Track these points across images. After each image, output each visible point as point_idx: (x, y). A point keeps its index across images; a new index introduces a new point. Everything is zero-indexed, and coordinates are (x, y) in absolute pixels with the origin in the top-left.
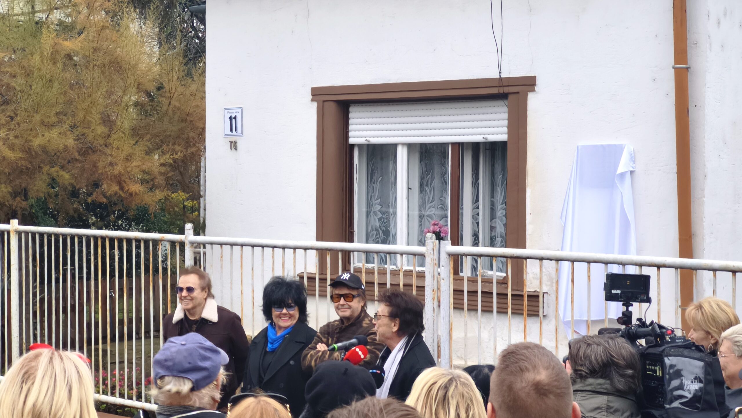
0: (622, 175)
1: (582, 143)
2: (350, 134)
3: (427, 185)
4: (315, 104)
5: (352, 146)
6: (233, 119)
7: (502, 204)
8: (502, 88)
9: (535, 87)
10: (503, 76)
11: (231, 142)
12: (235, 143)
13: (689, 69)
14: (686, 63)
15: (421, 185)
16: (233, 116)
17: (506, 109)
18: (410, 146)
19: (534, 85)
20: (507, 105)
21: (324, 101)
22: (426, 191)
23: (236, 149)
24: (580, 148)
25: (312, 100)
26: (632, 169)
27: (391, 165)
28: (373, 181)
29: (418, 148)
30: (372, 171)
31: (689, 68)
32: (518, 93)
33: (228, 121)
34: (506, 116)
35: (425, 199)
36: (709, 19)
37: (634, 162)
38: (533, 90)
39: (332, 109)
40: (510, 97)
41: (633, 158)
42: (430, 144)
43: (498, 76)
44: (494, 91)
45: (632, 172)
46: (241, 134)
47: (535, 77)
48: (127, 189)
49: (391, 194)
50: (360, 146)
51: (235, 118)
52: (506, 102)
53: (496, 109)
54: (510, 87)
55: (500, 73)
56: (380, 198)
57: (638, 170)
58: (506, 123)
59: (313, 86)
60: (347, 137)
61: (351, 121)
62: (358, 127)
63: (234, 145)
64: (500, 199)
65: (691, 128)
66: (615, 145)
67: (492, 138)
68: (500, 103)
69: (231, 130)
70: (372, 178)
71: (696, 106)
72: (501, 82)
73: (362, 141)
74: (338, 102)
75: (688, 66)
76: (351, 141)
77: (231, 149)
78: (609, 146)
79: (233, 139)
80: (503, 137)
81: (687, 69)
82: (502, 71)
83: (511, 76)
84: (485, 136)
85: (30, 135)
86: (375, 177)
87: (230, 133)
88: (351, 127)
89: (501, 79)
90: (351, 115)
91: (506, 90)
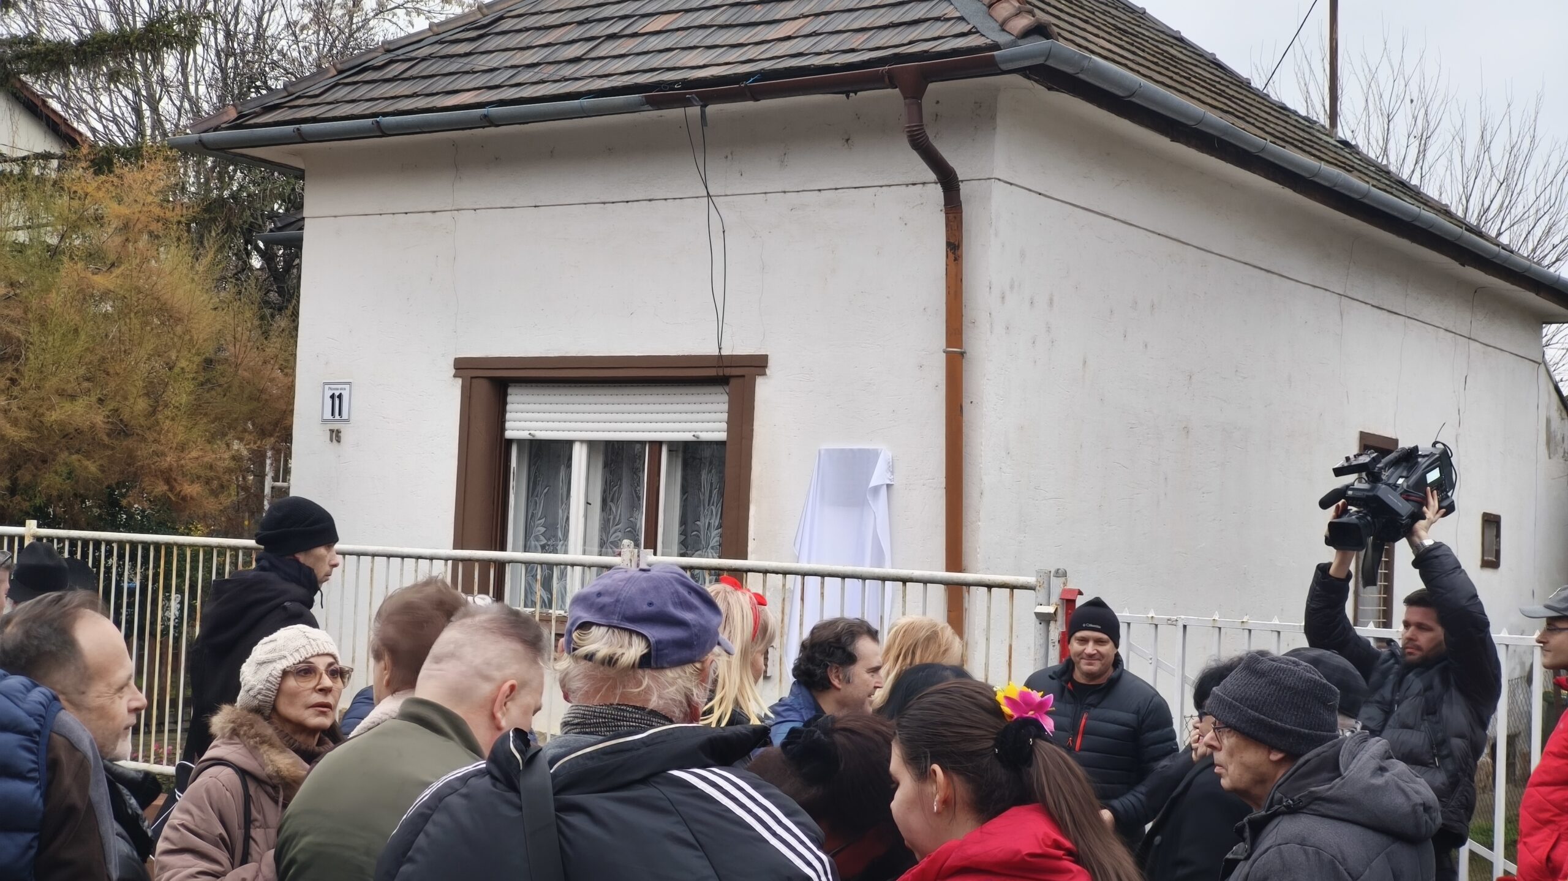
0: (876, 490)
1: (825, 446)
2: (508, 425)
3: (612, 501)
4: (459, 381)
5: (510, 442)
6: (337, 399)
8: (722, 369)
9: (766, 370)
10: (724, 353)
11: (332, 431)
12: (338, 432)
13: (965, 355)
14: (961, 347)
15: (604, 502)
16: (337, 393)
17: (726, 398)
18: (592, 445)
19: (765, 366)
20: (728, 392)
21: (472, 378)
22: (611, 509)
23: (339, 441)
24: (822, 452)
25: (455, 376)
26: (889, 482)
27: (562, 473)
28: (536, 493)
29: (602, 448)
30: (535, 477)
31: (965, 352)
32: (743, 376)
33: (329, 402)
34: (726, 407)
35: (609, 520)
36: (990, 292)
37: (892, 473)
38: (764, 374)
39: (483, 389)
40: (733, 382)
41: (891, 469)
42: (618, 442)
43: (717, 353)
44: (712, 372)
45: (889, 486)
46: (347, 421)
47: (766, 356)
48: (178, 489)
49: (560, 511)
50: (520, 442)
51: (340, 396)
52: (727, 389)
53: (713, 398)
54: (733, 369)
55: (720, 349)
56: (545, 516)
57: (897, 483)
58: (725, 416)
59: (457, 356)
60: (503, 429)
61: (509, 407)
62: (519, 415)
63: (336, 436)
65: (965, 430)
66: (868, 450)
67: (705, 436)
68: (720, 389)
69: (333, 414)
70: (534, 489)
71: (971, 402)
72: (720, 361)
73: (524, 435)
74: (493, 380)
75: (963, 351)
76: (509, 434)
77: (331, 440)
78: (860, 450)
79: (335, 426)
80: (722, 436)
81: (962, 354)
82: (722, 346)
83: (734, 353)
84: (696, 434)
85: (41, 406)
86: (539, 488)
87: (331, 418)
88: (508, 416)
89: (720, 357)
90: (509, 399)
91: (728, 372)
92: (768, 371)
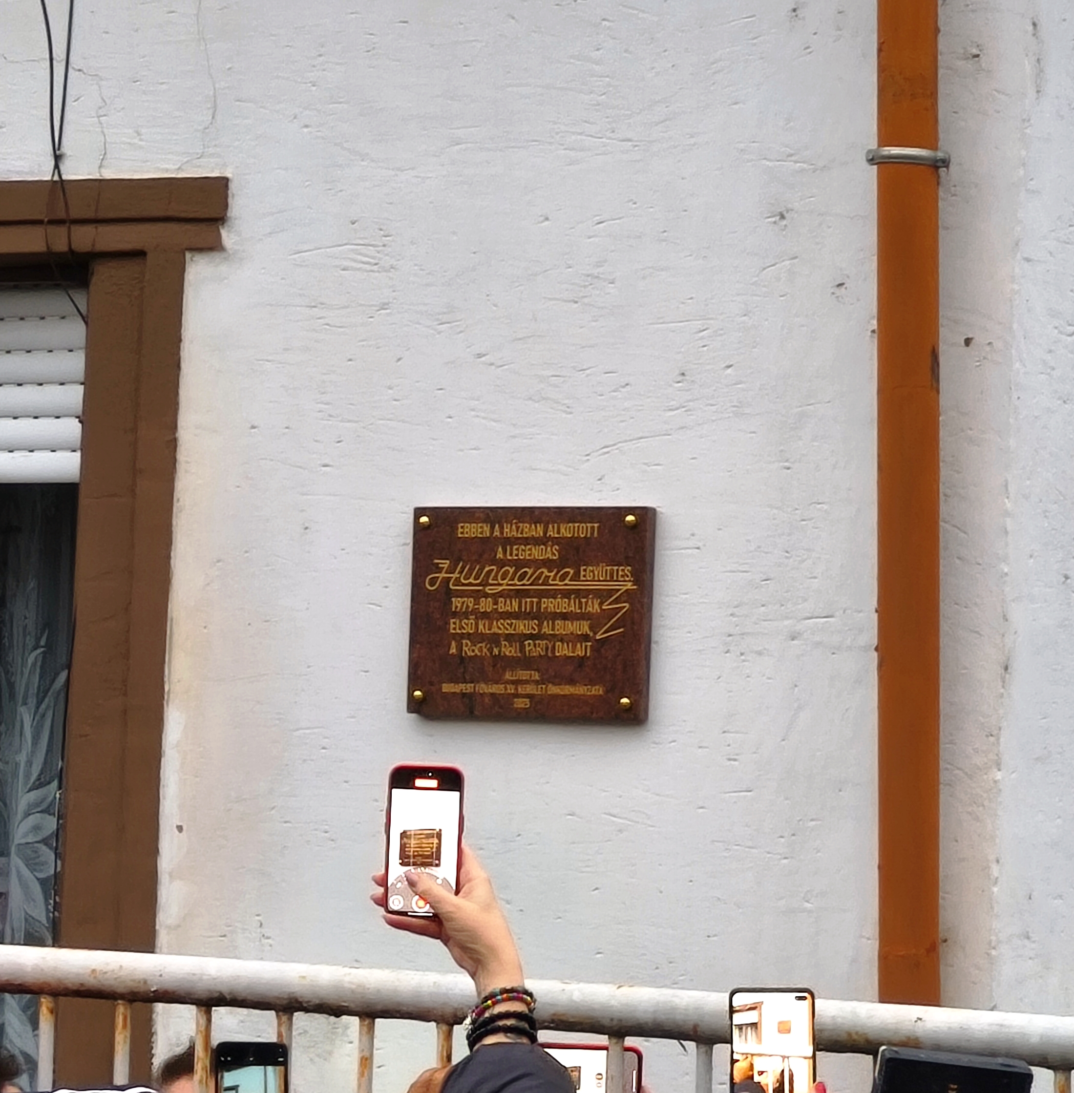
7: (40, 784)
8: (62, 230)
9: (224, 233)
10: (73, 172)
13: (943, 171)
14: (932, 143)
17: (76, 332)
19: (218, 219)
20: (84, 310)
31: (945, 163)
32: (139, 254)
34: (76, 364)
38: (214, 246)
40: (101, 273)
43: (45, 173)
47: (223, 183)
52: (81, 300)
54: (103, 229)
55: (58, 158)
58: (74, 395)
64: (29, 763)
71: (968, 342)
72: (59, 199)
75: (940, 155)
80: (63, 465)
81: (938, 165)
82: (67, 148)
83: (109, 174)
89: (59, 185)
91: (85, 238)
92: (227, 237)
